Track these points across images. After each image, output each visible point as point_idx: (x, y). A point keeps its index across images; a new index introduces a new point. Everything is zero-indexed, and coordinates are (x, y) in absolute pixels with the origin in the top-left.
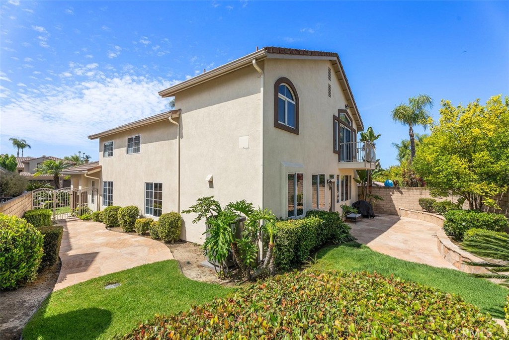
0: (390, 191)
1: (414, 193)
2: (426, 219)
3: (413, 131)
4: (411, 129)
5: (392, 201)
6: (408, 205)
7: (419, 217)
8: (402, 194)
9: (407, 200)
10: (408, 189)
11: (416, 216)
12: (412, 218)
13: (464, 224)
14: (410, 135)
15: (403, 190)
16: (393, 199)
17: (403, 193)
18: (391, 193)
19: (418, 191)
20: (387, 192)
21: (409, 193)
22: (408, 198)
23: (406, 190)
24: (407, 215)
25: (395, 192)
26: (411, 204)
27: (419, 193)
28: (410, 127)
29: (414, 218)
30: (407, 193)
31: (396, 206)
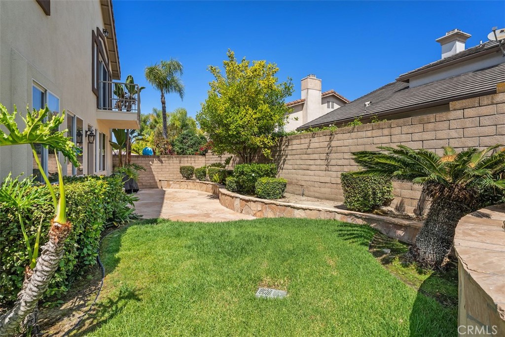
0: (150, 161)
1: (174, 161)
2: (189, 187)
3: (164, 99)
4: (162, 96)
5: (152, 172)
6: (168, 175)
7: (181, 186)
8: (162, 163)
9: (168, 170)
10: (168, 157)
11: (178, 186)
12: (175, 188)
13: (253, 175)
14: (162, 101)
15: (163, 159)
16: (153, 170)
17: (164, 162)
18: (151, 163)
19: (178, 159)
20: (147, 162)
21: (169, 162)
22: (168, 167)
23: (166, 159)
24: (169, 186)
25: (155, 161)
26: (171, 174)
27: (178, 162)
28: (162, 93)
29: (177, 188)
30: (167, 162)
31: (156, 178)
